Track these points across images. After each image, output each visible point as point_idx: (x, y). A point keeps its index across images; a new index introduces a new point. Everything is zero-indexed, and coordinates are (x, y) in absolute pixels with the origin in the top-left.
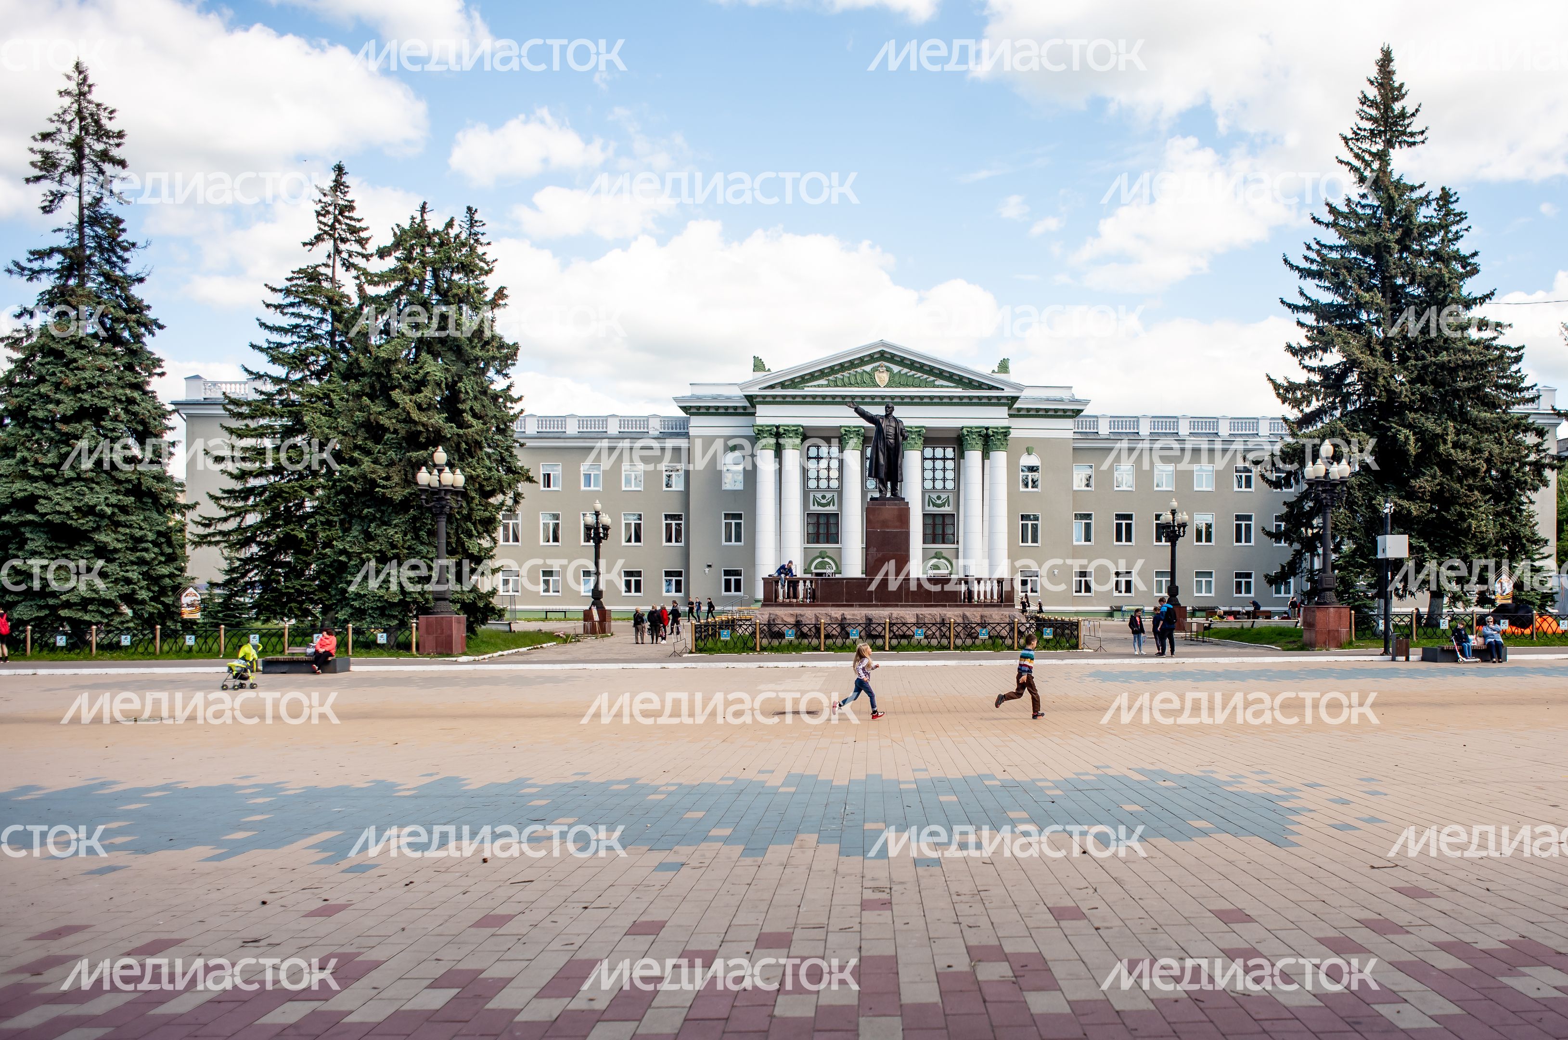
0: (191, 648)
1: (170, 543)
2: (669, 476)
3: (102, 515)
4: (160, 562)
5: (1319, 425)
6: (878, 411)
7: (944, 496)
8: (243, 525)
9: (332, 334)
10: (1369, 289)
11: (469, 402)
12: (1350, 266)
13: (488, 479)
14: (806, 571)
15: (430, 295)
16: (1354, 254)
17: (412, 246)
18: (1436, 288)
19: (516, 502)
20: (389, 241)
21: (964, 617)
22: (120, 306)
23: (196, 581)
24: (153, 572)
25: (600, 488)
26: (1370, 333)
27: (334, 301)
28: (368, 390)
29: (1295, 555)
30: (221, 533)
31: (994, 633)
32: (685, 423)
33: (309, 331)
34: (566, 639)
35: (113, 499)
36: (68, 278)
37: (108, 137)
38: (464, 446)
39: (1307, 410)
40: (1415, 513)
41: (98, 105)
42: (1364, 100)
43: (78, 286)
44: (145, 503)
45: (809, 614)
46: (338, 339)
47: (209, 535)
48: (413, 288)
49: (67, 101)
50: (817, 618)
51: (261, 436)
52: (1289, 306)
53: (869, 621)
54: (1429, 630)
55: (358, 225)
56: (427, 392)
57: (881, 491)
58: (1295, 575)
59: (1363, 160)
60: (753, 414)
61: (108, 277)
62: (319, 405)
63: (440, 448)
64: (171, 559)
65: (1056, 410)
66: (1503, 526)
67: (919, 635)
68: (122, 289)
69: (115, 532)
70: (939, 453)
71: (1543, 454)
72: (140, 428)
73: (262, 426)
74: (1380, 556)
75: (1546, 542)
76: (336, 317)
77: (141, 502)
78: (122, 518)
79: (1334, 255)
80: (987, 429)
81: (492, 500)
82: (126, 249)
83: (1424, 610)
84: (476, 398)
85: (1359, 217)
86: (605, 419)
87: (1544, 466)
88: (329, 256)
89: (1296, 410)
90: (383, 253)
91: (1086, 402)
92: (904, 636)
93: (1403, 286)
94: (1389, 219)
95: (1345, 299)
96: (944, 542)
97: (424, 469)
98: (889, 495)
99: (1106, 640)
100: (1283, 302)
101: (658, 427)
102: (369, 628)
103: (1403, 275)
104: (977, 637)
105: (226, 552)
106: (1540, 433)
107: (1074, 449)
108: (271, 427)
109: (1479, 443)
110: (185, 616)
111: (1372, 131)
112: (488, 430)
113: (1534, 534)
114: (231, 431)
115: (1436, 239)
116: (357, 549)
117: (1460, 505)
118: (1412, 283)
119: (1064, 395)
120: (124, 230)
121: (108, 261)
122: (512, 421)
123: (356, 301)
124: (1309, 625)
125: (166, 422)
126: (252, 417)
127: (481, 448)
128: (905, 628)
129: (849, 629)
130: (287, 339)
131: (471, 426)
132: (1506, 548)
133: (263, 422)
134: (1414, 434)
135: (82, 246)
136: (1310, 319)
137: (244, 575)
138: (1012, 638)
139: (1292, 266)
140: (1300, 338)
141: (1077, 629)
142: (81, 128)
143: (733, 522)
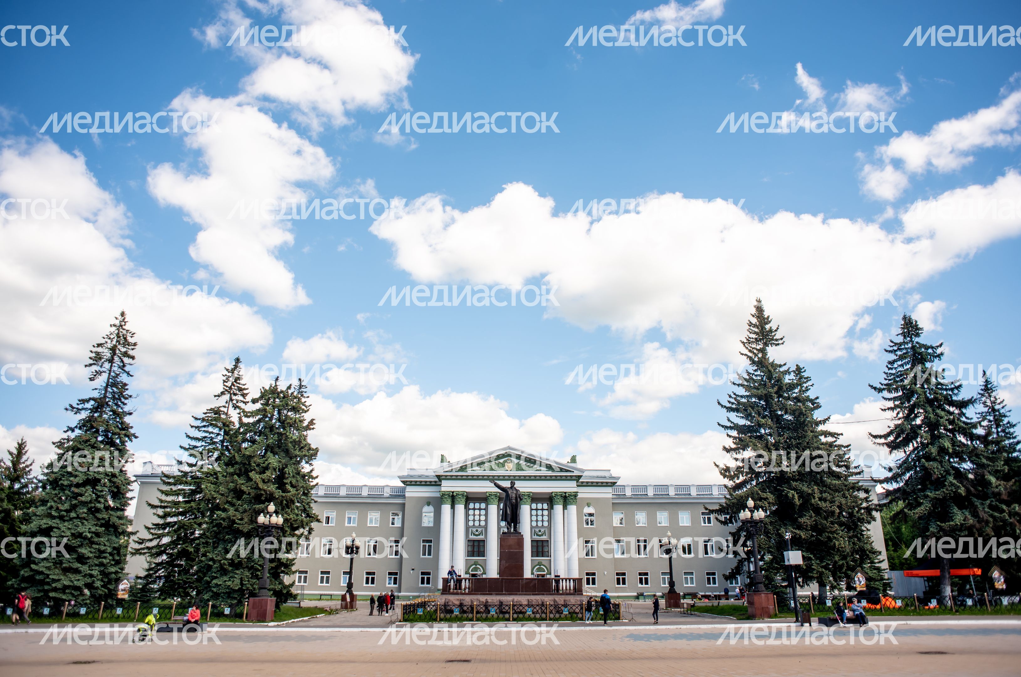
0: (119, 616)
1: (119, 554)
2: (393, 519)
3: (85, 538)
4: (112, 565)
5: (745, 489)
6: (506, 484)
7: (542, 530)
8: (160, 544)
9: (222, 442)
10: (764, 417)
11: (290, 479)
12: (753, 406)
13: (296, 520)
14: (467, 573)
15: (276, 423)
16: (754, 400)
17: (269, 399)
18: (799, 416)
19: (310, 533)
20: (258, 395)
21: (555, 601)
22: (118, 426)
23: (129, 576)
24: (106, 571)
25: (356, 525)
26: (767, 440)
27: (226, 425)
28: (238, 472)
29: (739, 563)
30: (148, 548)
31: (571, 610)
32: (403, 490)
33: (211, 440)
34: (330, 612)
35: (93, 529)
36: (96, 412)
37: (129, 345)
38: (285, 502)
39: (738, 482)
40: (803, 537)
41: (127, 331)
42: (750, 324)
43: (99, 416)
44: (109, 531)
45: (467, 599)
46: (225, 444)
47: (141, 549)
48: (267, 419)
49: (114, 329)
50: (472, 602)
51: (178, 495)
52: (723, 426)
53: (501, 603)
54: (821, 606)
55: (243, 387)
56: (268, 473)
57: (508, 529)
58: (740, 574)
59: (754, 353)
60: (440, 485)
61: (114, 412)
62: (211, 478)
63: (272, 503)
64: (118, 563)
65: (602, 483)
66: (854, 543)
67: (529, 612)
68: (121, 418)
69: (90, 547)
70: (540, 506)
71: (870, 503)
72: (116, 490)
73: (179, 490)
74: (786, 563)
75: (880, 553)
76: (226, 433)
77: (108, 530)
78: (96, 539)
79: (744, 400)
80: (565, 493)
81: (297, 532)
82: (126, 399)
83: (816, 593)
84: (293, 476)
85: (755, 381)
86: (361, 487)
87: (872, 509)
88: (227, 402)
89: (731, 482)
90: (254, 401)
91: (618, 478)
92: (521, 612)
93: (782, 415)
94: (770, 382)
95: (752, 422)
96: (543, 556)
97: (262, 514)
98: (512, 530)
99: (635, 614)
100: (719, 424)
101: (389, 491)
102: (220, 605)
103: (781, 410)
104: (562, 613)
105: (148, 559)
106: (867, 491)
107: (613, 503)
108: (184, 490)
109: (834, 498)
110: (119, 597)
111: (756, 339)
112: (299, 494)
113: (872, 548)
114: (162, 492)
115: (796, 391)
116: (219, 558)
117: (828, 532)
118: (786, 413)
119: (606, 474)
120: (127, 389)
121: (117, 405)
122: (312, 489)
123: (237, 425)
124: (750, 603)
125: (129, 487)
126: (175, 484)
127: (294, 503)
128: (521, 608)
129: (490, 608)
130: (199, 444)
131: (290, 492)
132: (858, 556)
133: (180, 487)
134: (797, 493)
135: (105, 397)
136: (734, 433)
137: (156, 572)
138: (582, 613)
139: (722, 406)
140: (730, 443)
141: (619, 608)
142: (117, 341)
143: (427, 544)
